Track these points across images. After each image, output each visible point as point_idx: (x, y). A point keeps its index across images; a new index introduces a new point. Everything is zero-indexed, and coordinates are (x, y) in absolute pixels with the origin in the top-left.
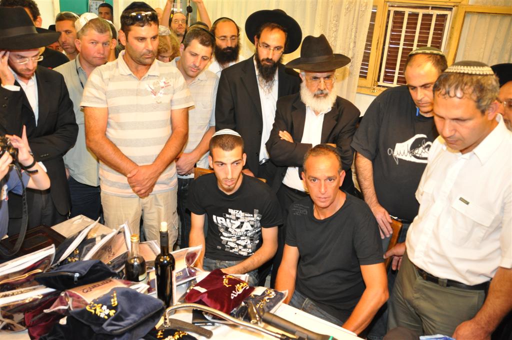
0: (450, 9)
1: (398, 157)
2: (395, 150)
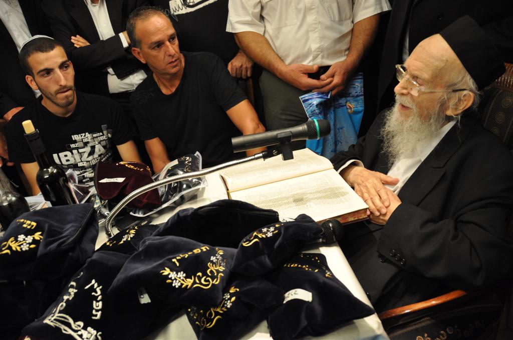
1: (175, 14)
2: (171, 8)
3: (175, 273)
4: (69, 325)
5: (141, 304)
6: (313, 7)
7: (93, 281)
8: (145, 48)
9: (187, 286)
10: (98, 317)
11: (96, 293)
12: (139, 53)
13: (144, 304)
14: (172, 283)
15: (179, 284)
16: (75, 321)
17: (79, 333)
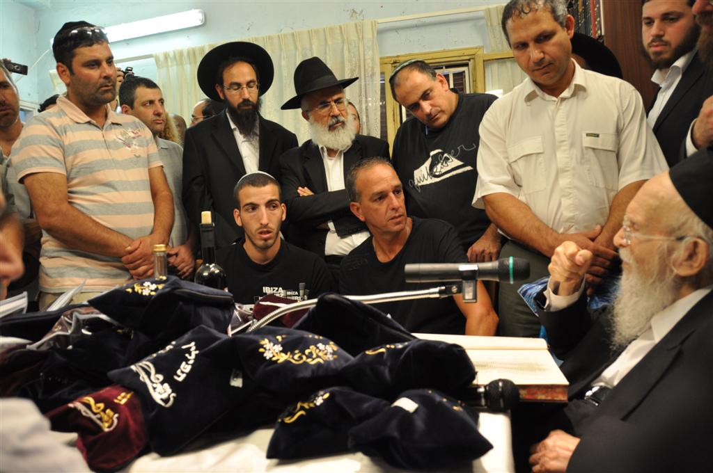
0: (467, 65)
1: (420, 184)
2: (415, 179)
3: (272, 344)
4: (148, 374)
5: (230, 385)
6: (568, 169)
7: (193, 344)
8: (366, 201)
9: (278, 360)
10: (180, 379)
11: (190, 355)
12: (358, 209)
13: (234, 387)
14: (264, 353)
15: (271, 356)
16: (157, 372)
17: (155, 385)
